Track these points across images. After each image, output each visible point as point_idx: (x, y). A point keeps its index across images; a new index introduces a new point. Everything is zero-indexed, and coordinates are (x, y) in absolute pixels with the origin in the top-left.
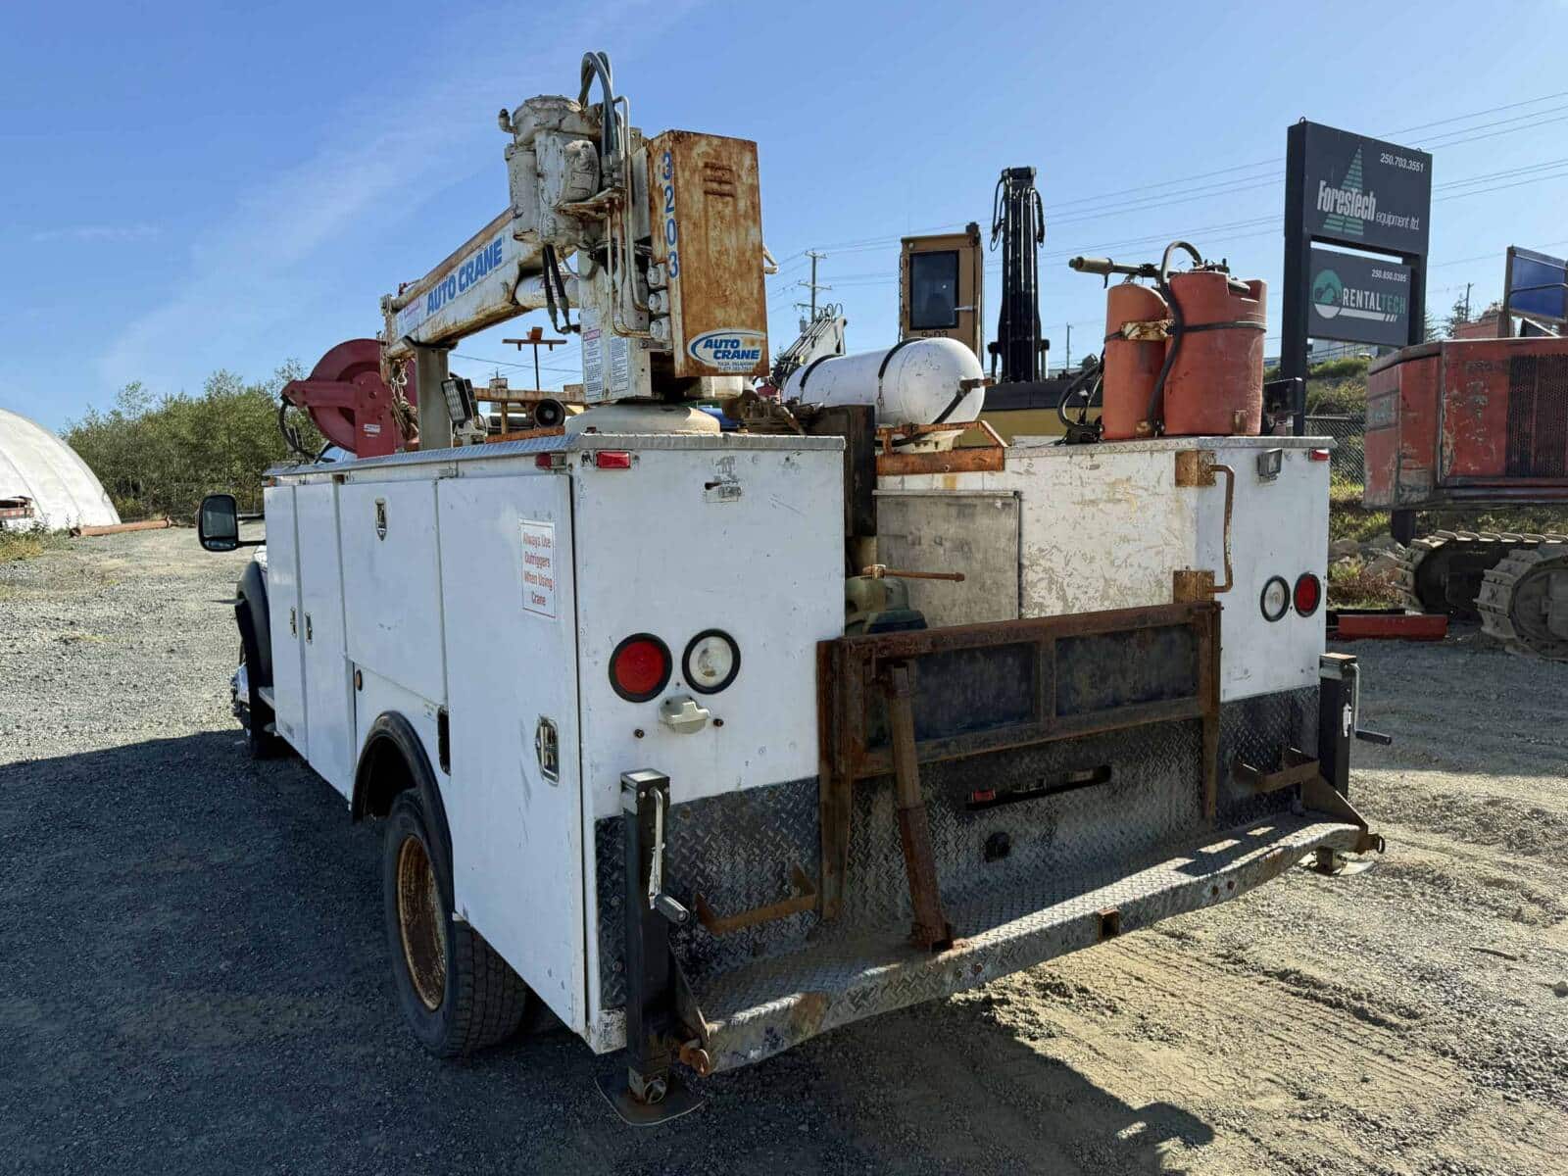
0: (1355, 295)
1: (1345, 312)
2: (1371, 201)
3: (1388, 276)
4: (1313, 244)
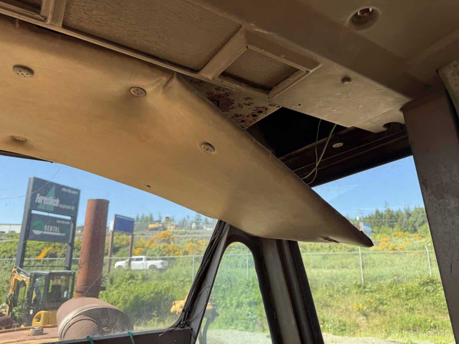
0: (49, 227)
1: (45, 233)
2: (58, 201)
3: (63, 222)
4: (34, 212)
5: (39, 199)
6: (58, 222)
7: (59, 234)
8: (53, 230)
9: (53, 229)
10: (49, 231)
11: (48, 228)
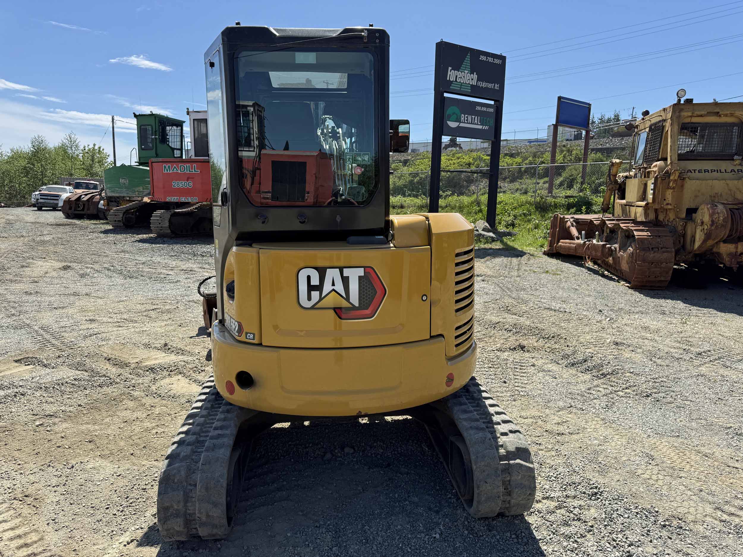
0: (467, 117)
1: (462, 125)
2: (475, 76)
3: (484, 109)
4: (446, 95)
5: (452, 74)
6: (478, 108)
7: (480, 127)
8: (472, 122)
9: (472, 118)
10: (467, 123)
11: (466, 119)
